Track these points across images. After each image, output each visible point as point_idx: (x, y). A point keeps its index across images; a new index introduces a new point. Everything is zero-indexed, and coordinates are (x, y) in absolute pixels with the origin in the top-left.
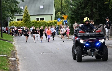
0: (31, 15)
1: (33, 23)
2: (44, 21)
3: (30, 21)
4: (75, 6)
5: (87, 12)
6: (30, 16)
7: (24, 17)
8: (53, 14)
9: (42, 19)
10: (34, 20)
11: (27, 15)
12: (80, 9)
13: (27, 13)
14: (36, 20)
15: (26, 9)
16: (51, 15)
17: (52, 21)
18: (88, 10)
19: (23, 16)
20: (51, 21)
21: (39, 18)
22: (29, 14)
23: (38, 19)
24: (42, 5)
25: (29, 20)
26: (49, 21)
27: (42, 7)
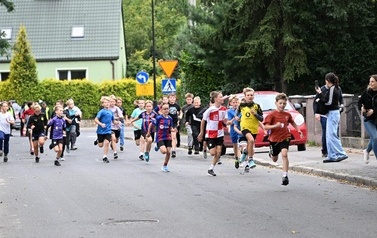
0: (38, 61)
1: (47, 87)
2: (87, 80)
3: (36, 82)
4: (211, 23)
5: (261, 44)
6: (37, 64)
7: (15, 68)
8: (116, 58)
9: (80, 74)
10: (48, 79)
11: (26, 59)
12: (230, 35)
13: (26, 51)
14: (56, 78)
15: (21, 39)
16: (112, 60)
17: (115, 83)
18: (262, 40)
19: (11, 65)
20: (111, 83)
21: (66, 72)
22: (34, 55)
23: (63, 75)
24: (78, 24)
25: (32, 78)
26: (103, 82)
27: (78, 31)
